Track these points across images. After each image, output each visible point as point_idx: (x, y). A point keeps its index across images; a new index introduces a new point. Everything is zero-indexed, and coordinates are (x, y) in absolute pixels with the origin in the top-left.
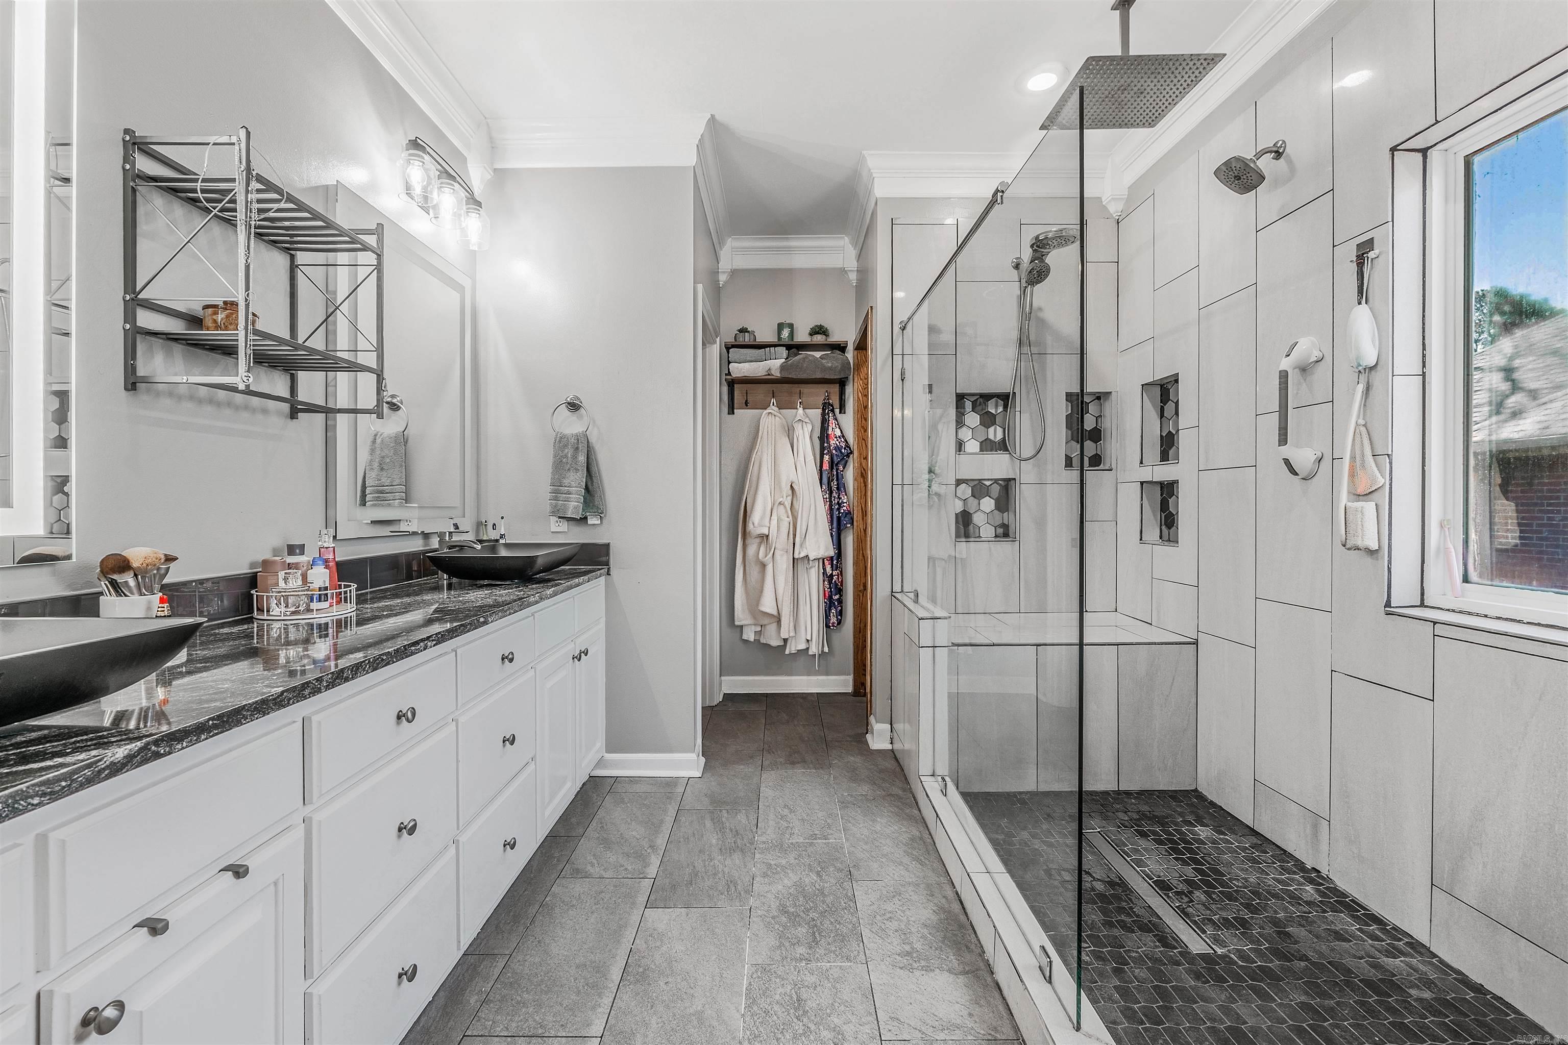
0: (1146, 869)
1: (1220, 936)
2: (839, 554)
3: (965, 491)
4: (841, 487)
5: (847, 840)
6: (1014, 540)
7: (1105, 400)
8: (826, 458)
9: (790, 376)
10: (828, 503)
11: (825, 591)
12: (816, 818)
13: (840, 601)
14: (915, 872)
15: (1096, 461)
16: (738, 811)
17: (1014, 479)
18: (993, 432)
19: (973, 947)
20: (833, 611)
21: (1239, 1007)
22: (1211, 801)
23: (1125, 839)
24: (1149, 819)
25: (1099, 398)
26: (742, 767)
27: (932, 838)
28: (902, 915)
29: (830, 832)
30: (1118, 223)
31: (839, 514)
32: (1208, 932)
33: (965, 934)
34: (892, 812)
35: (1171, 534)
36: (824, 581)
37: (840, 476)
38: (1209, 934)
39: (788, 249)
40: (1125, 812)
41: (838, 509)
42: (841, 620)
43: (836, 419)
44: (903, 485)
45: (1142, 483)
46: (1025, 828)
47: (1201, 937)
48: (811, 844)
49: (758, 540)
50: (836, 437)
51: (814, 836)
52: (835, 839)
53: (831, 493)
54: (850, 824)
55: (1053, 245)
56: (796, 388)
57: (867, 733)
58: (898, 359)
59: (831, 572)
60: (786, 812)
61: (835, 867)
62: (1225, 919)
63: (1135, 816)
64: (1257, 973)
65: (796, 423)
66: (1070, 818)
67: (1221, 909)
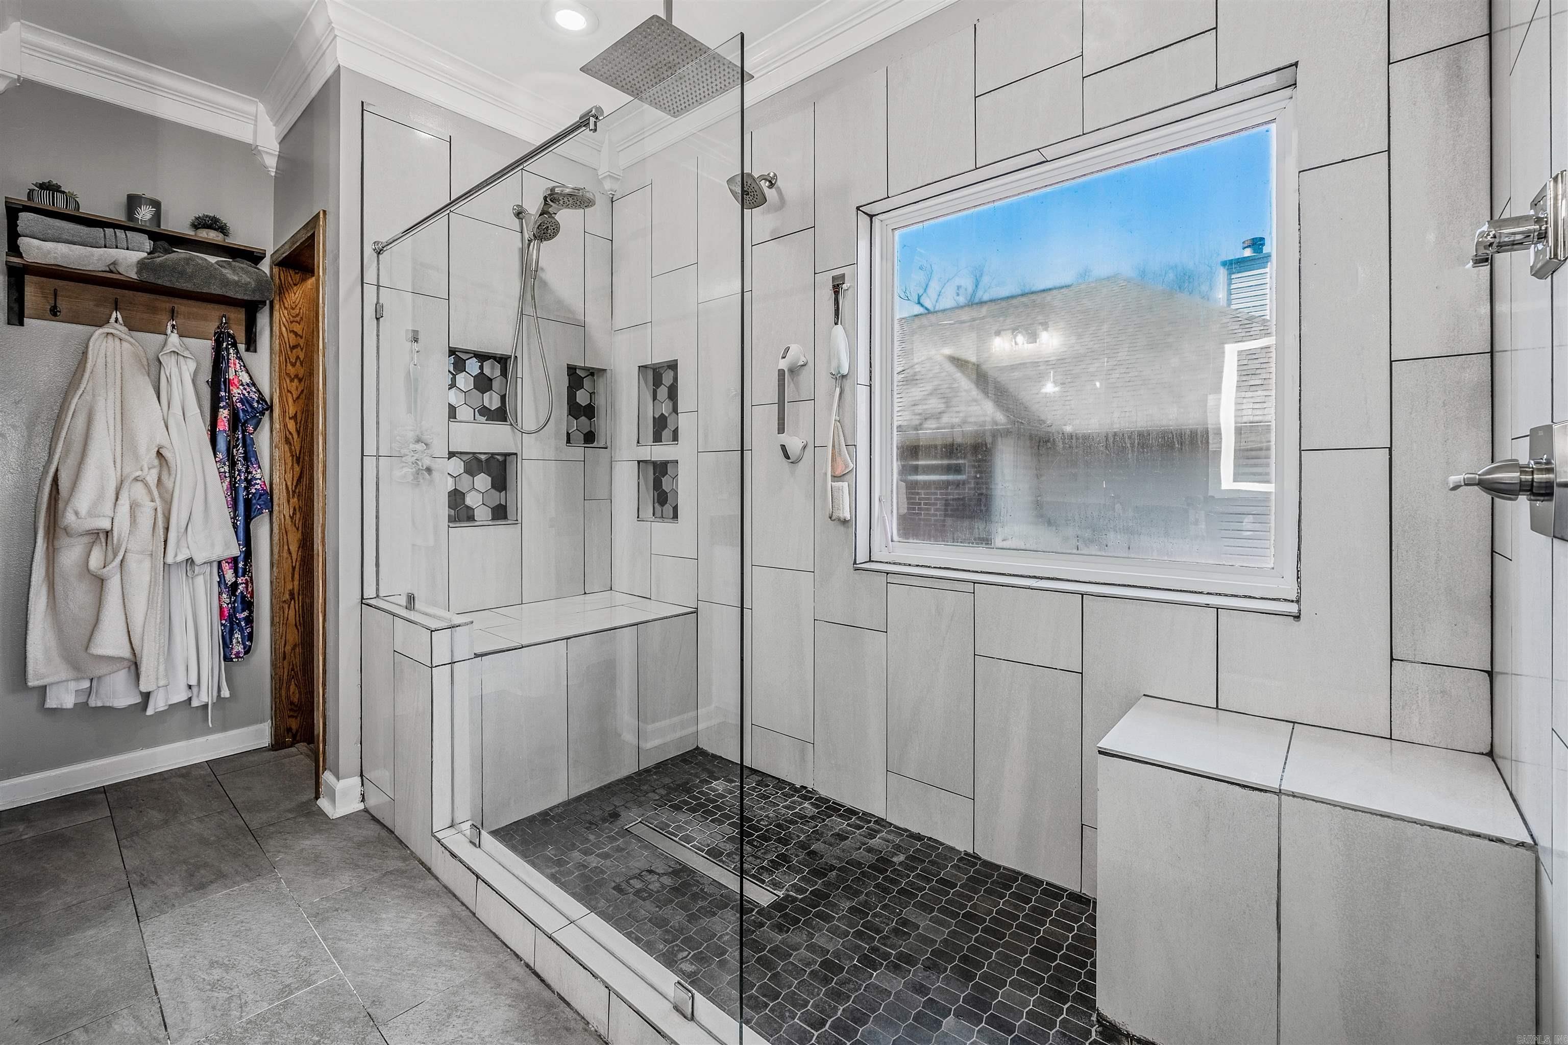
0: (695, 843)
1: (776, 880)
2: (248, 555)
3: (456, 466)
4: (250, 457)
5: (345, 968)
6: (516, 522)
7: (598, 377)
8: (224, 414)
9: (160, 282)
10: (228, 480)
11: (221, 607)
12: (279, 959)
13: (249, 620)
14: (463, 965)
15: (589, 438)
16: (111, 1017)
17: (516, 454)
18: (488, 398)
19: (572, 1024)
20: (236, 636)
21: (820, 940)
22: (712, 754)
23: (666, 819)
24: (675, 790)
25: (592, 374)
26: (91, 932)
27: (467, 908)
28: (471, 1036)
29: (313, 969)
30: (612, 202)
31: (248, 494)
32: (767, 880)
33: (557, 1014)
34: (399, 897)
35: (664, 511)
36: (220, 594)
37: (248, 441)
38: (768, 882)
39: (152, 86)
40: (654, 791)
41: (246, 488)
42: (250, 647)
43: (240, 358)
44: (378, 456)
45: (639, 462)
46: (574, 847)
47: (763, 888)
48: (286, 1006)
49: (86, 540)
50: (242, 385)
51: (287, 989)
52: (326, 977)
53: (233, 464)
54: (342, 942)
55: (568, 203)
56: (165, 303)
57: (317, 797)
58: (370, 292)
59: (234, 580)
60: (217, 973)
61: (342, 1020)
62: (772, 861)
63: (663, 792)
64: (813, 900)
65: (165, 357)
66: (610, 818)
67: (765, 853)
